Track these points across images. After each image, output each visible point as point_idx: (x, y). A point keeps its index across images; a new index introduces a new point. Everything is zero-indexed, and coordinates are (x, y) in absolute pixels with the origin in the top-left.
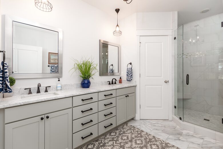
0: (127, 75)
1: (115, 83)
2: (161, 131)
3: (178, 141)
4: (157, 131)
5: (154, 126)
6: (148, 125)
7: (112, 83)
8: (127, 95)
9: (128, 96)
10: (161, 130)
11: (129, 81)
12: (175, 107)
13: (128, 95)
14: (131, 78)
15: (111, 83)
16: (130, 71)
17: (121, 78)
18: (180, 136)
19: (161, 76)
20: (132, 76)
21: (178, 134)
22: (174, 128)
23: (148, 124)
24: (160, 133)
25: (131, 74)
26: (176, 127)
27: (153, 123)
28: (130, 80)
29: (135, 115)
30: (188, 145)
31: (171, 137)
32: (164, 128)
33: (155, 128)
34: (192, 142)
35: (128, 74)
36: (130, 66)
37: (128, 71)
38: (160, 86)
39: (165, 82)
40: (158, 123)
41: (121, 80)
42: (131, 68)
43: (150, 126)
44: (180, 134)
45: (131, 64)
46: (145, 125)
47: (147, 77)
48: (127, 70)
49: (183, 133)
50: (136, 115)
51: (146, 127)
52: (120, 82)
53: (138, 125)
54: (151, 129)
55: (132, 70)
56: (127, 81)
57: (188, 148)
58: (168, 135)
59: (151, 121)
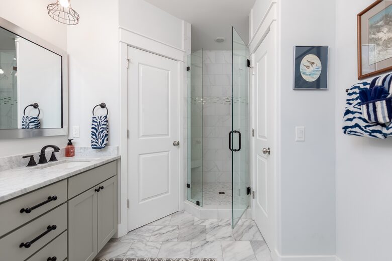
0: (93, 134)
1: (53, 158)
2: (176, 240)
3: (207, 247)
4: (169, 245)
5: (161, 234)
6: (148, 239)
7: (43, 160)
8: (97, 187)
9: (102, 188)
10: (175, 238)
11: (100, 148)
12: (188, 186)
13: (101, 185)
14: (105, 142)
15: (37, 159)
16: (103, 123)
17: (70, 143)
18: (204, 234)
19: (168, 135)
20: (106, 135)
21: (201, 232)
22: (193, 224)
23: (147, 237)
24: (175, 245)
25: (104, 131)
26: (194, 220)
27: (155, 229)
28: (103, 146)
29: (117, 227)
30: (221, 246)
31: (195, 243)
32: (177, 231)
33: (164, 238)
34: (222, 236)
35: (95, 131)
36: (101, 112)
37: (96, 124)
38: (166, 153)
39: (174, 145)
40: (165, 227)
41: (73, 148)
42: (106, 117)
43: (153, 238)
44: (204, 231)
45: (103, 106)
46: (142, 242)
47: (143, 136)
48: (94, 121)
49: (207, 227)
50: (119, 225)
51: (146, 244)
52: (69, 153)
53: (128, 250)
54: (158, 246)
55: (107, 121)
56: (93, 148)
57: (222, 250)
58: (189, 243)
59: (151, 227)
